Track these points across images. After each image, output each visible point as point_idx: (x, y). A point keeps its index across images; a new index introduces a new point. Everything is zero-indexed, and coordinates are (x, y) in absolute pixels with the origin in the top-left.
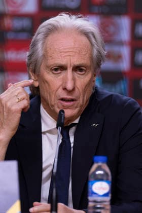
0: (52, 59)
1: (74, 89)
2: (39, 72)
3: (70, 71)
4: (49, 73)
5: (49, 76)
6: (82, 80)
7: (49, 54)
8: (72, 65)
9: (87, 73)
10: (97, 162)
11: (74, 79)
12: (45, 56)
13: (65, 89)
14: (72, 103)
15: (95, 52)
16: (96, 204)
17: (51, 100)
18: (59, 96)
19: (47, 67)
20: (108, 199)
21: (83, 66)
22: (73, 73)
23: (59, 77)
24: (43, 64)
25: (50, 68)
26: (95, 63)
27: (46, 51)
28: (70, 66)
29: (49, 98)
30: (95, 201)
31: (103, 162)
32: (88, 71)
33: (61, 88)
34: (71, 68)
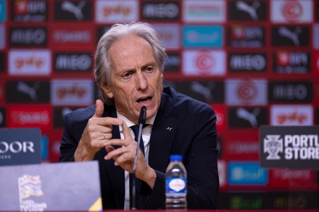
0: (120, 66)
1: (147, 87)
3: (139, 72)
4: (120, 80)
7: (116, 63)
8: (140, 67)
9: (154, 71)
10: (173, 161)
11: (145, 78)
12: (113, 66)
13: (140, 89)
16: (173, 200)
20: (184, 195)
21: (150, 65)
22: (142, 73)
23: (131, 81)
24: (112, 74)
25: (121, 75)
31: (179, 160)
32: (155, 68)
33: (135, 89)
34: (140, 70)
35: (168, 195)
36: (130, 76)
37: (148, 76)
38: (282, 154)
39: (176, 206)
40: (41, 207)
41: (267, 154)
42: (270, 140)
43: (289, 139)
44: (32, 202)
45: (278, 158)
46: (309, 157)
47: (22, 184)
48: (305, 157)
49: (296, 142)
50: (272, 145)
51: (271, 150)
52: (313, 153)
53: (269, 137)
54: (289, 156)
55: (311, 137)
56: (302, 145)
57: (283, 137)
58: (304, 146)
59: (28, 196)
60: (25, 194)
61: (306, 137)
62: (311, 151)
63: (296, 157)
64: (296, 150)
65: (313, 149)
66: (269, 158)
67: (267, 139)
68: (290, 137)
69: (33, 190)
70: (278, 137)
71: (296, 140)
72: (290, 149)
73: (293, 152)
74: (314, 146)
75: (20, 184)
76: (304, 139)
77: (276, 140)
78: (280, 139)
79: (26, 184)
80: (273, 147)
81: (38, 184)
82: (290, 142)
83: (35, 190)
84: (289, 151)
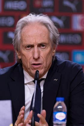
0: (25, 41)
3: (36, 47)
4: (24, 50)
6: (44, 52)
7: (23, 39)
10: (58, 101)
14: (39, 66)
19: (23, 46)
22: (38, 48)
23: (30, 52)
24: (21, 45)
28: (36, 44)
31: (62, 101)
33: (32, 58)
34: (37, 46)
35: (54, 122)
36: (30, 48)
37: (42, 50)
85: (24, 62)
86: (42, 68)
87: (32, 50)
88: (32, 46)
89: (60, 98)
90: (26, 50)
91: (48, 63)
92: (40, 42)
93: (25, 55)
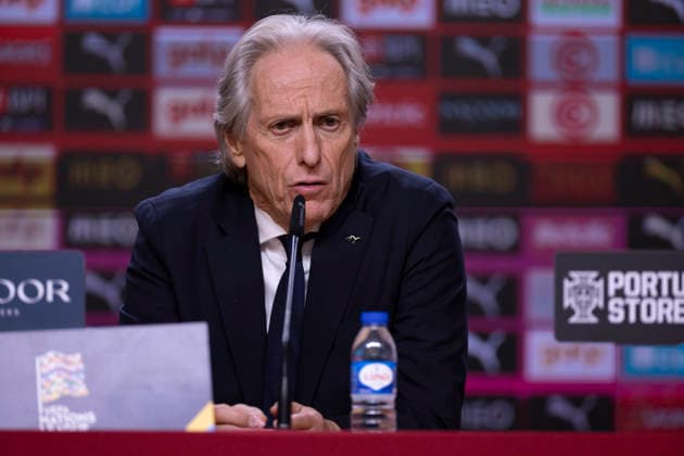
0: (271, 107)
1: (319, 162)
2: (246, 134)
3: (307, 126)
4: (265, 135)
5: (267, 141)
6: (334, 142)
8: (312, 115)
9: (341, 127)
11: (318, 142)
12: (254, 102)
14: (317, 188)
15: (354, 85)
17: (276, 189)
18: (291, 179)
19: (262, 122)
20: (391, 398)
21: (334, 114)
22: (314, 130)
23: (287, 141)
24: (251, 119)
25: (267, 124)
26: (356, 106)
27: (255, 91)
28: (309, 116)
29: (270, 185)
30: (364, 403)
32: (343, 122)
33: (294, 161)
34: (311, 120)
35: (355, 397)
36: (286, 130)
38: (602, 313)
39: (373, 422)
40: (83, 422)
41: (571, 312)
42: (577, 282)
43: (616, 280)
44: (66, 410)
45: (593, 320)
46: (661, 320)
47: (45, 370)
48: (652, 319)
49: (632, 288)
50: (580, 293)
51: (579, 303)
52: (668, 312)
53: (574, 274)
54: (616, 317)
55: (665, 276)
56: (645, 293)
57: (603, 275)
58: (649, 295)
59: (55, 396)
60: (49, 393)
61: (654, 276)
62: (665, 306)
63: (632, 318)
64: (632, 303)
65: (669, 302)
66: (574, 320)
67: (570, 279)
68: (619, 275)
69: (66, 385)
70: (594, 274)
71: (632, 281)
72: (620, 302)
73: (626, 308)
74: (671, 296)
75: (39, 371)
76: (649, 280)
77: (590, 282)
78: (597, 279)
79: (52, 372)
80: (584, 298)
81: (77, 372)
82: (620, 285)
83: (71, 383)
84: (617, 305)
85: (263, 176)
86: (325, 198)
87: (294, 136)
88: (293, 123)
89: (376, 315)
90: (273, 137)
91: (342, 178)
92: (320, 110)
93: (267, 151)
